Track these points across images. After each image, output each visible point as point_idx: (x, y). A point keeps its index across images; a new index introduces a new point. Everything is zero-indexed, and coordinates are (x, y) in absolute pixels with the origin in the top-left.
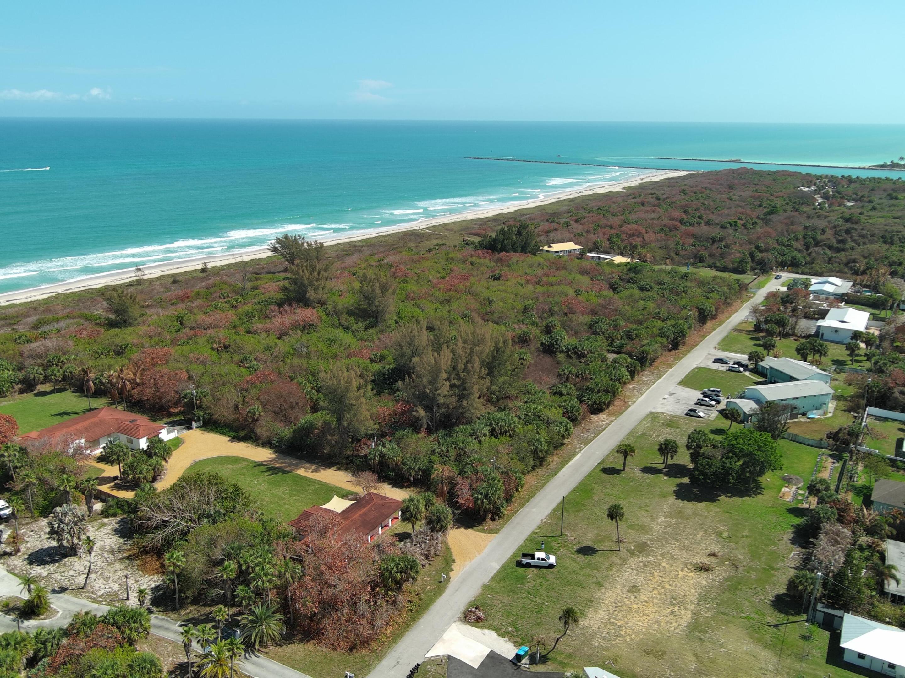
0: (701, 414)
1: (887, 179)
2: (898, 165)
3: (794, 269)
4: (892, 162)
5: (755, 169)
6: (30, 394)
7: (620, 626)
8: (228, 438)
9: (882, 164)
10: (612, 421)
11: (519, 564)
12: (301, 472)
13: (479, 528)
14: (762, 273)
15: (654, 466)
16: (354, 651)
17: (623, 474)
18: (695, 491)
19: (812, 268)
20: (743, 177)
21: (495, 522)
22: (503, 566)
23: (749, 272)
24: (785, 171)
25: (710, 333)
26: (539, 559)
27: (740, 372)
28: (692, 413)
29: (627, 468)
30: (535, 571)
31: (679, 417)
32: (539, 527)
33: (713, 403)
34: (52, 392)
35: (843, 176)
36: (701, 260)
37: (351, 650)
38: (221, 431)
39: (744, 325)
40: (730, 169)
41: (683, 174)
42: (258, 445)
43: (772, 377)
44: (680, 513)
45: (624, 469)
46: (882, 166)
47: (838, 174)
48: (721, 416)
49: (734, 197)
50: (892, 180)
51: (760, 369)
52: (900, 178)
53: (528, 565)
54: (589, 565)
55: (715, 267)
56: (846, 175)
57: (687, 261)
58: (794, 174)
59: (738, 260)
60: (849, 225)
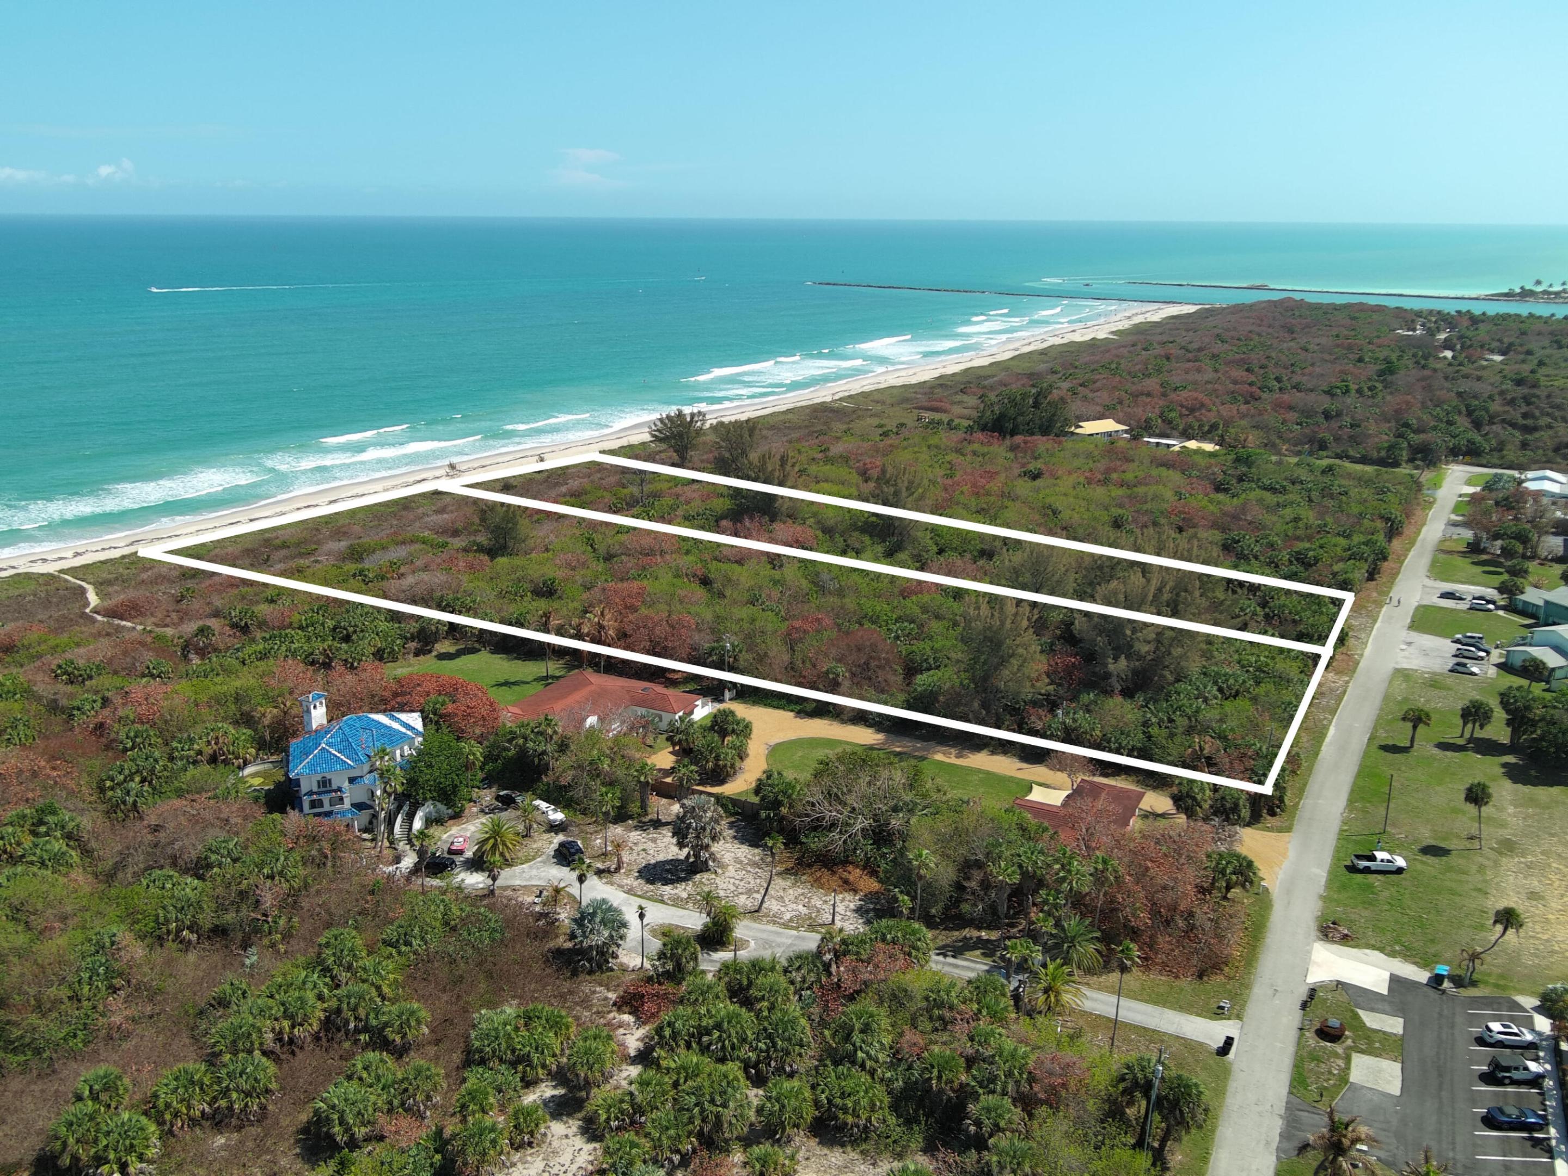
0: (1475, 669)
1: (1531, 315)
2: (1531, 293)
3: (1474, 460)
4: (1522, 288)
5: (1307, 300)
6: (428, 656)
7: (1547, 941)
8: (792, 714)
9: (1506, 290)
10: (1348, 682)
11: (1352, 869)
12: (939, 757)
13: (1260, 825)
14: (1428, 466)
15: (1451, 741)
16: (1205, 978)
17: (1414, 753)
18: (1533, 772)
19: (1503, 457)
20: (1297, 313)
21: (1277, 818)
22: (1330, 873)
23: (1404, 465)
24: (1361, 304)
25: (1406, 556)
26: (1382, 861)
27: (1489, 610)
28: (1460, 669)
29: (1416, 746)
30: (1379, 877)
31: (1441, 674)
32: (1344, 823)
33: (1482, 654)
34: (459, 654)
35: (1459, 312)
36: (1323, 446)
37: (1200, 977)
38: (775, 703)
39: (1447, 543)
40: (1269, 301)
41: (1191, 309)
42: (843, 722)
43: (1547, 616)
44: (1532, 801)
45: (1412, 746)
46: (1506, 295)
47: (1450, 308)
48: (1502, 672)
49: (1311, 347)
50: (1540, 317)
51: (1520, 606)
52: (1553, 315)
53: (1367, 870)
54: (1450, 869)
55: (1348, 457)
56: (1464, 310)
57: (1299, 448)
58: (1379, 309)
59: (1386, 445)
60: (1524, 390)
